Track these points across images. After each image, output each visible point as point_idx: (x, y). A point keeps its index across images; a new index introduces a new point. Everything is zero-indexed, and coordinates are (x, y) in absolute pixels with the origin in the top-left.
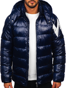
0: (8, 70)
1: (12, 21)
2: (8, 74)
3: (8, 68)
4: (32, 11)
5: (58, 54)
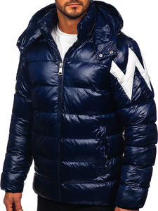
1: (23, 48)
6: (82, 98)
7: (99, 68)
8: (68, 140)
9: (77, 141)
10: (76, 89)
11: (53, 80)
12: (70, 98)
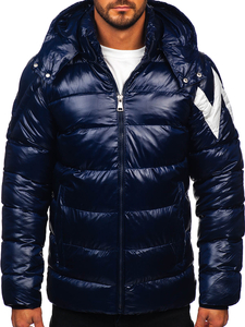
0: (28, 260)
1: (48, 76)
2: (28, 276)
3: (28, 251)
4: (122, 40)
5: (218, 200)
6: (160, 138)
7: (183, 98)
8: (137, 214)
9: (151, 212)
10: (149, 127)
11: (109, 119)
12: (141, 140)
